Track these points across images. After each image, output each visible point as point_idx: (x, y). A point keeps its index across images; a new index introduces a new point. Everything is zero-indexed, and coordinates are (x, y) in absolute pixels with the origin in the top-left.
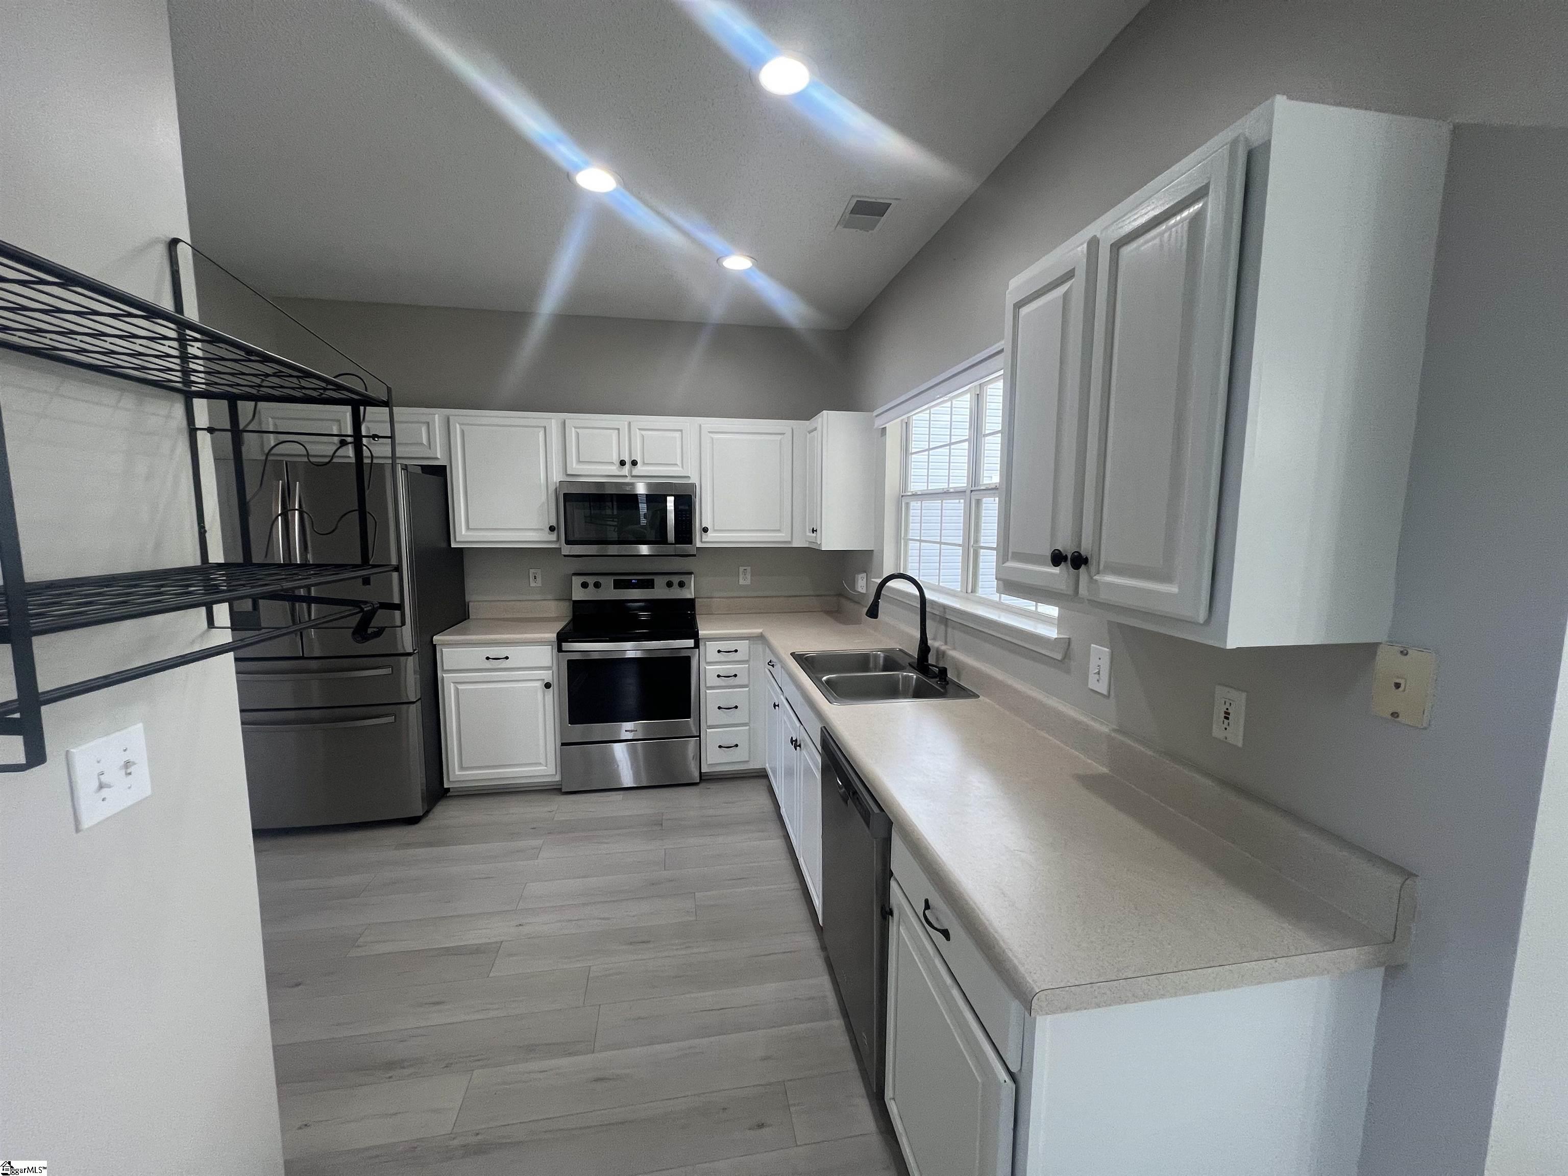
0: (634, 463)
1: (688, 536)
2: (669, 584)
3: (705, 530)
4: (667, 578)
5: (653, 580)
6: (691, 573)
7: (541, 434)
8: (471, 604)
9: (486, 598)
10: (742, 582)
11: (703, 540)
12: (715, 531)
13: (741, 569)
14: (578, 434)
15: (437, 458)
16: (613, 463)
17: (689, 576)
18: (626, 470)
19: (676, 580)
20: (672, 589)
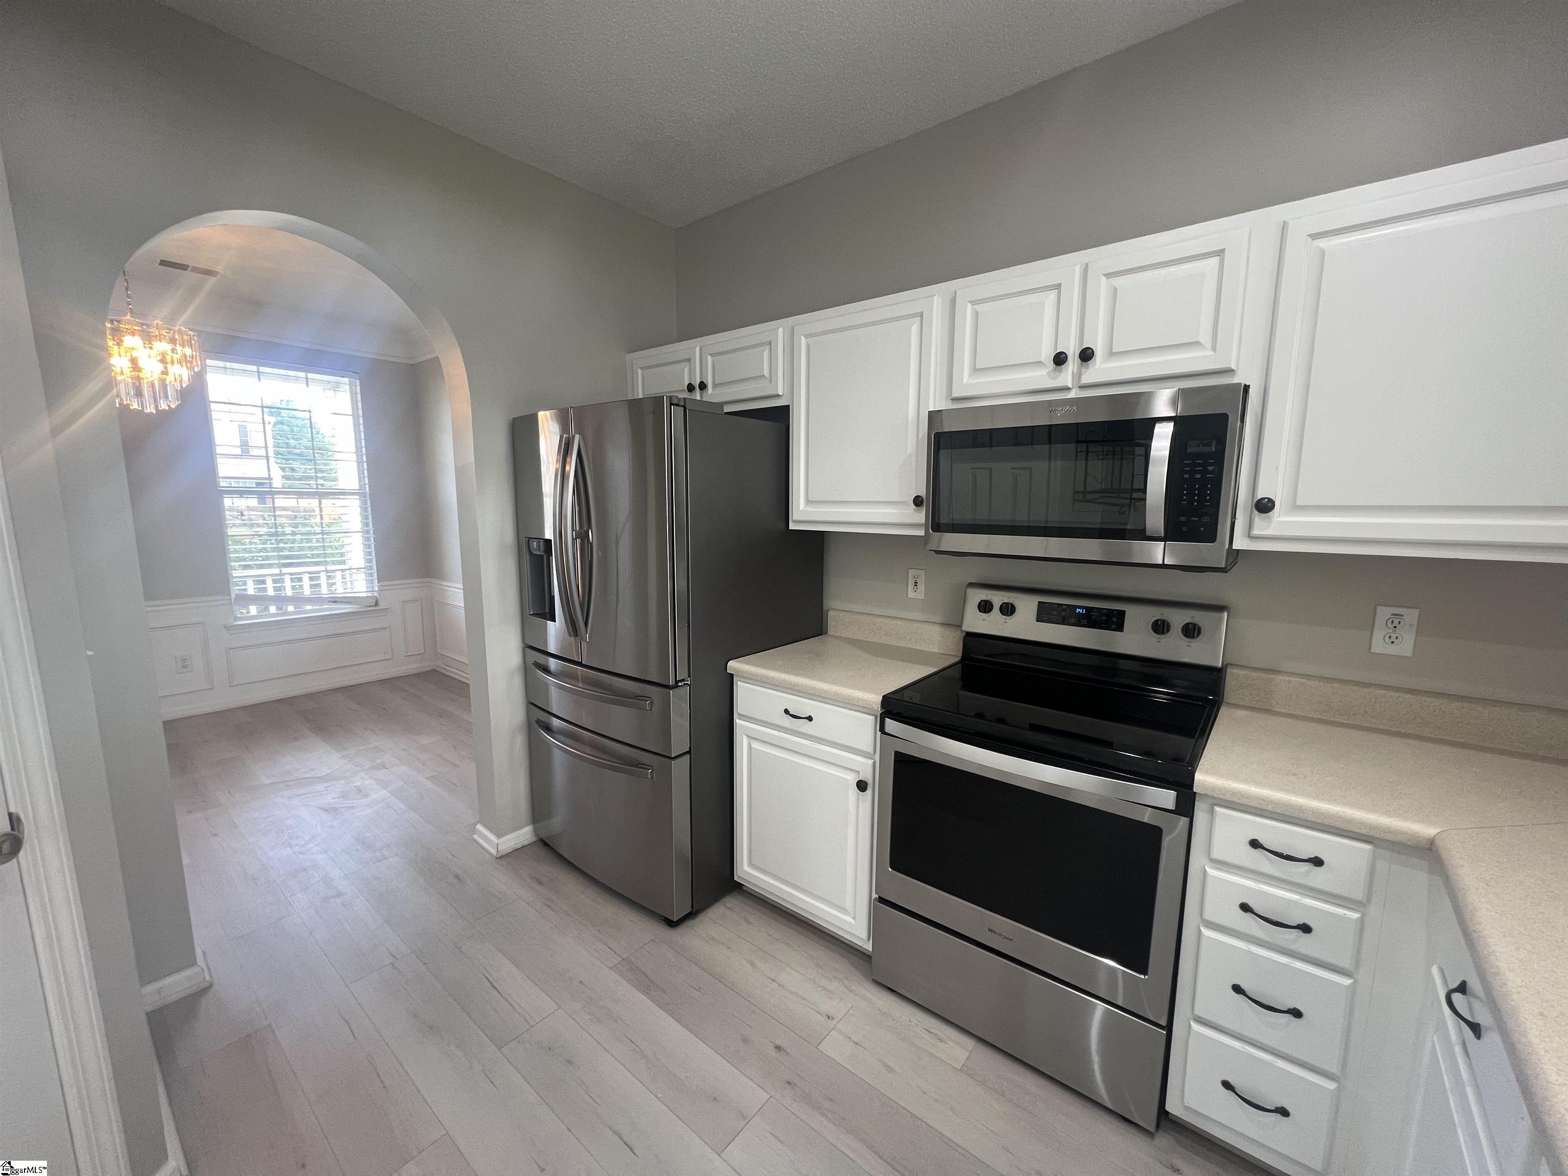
0: (1086, 355)
1: (1206, 519)
2: (1160, 627)
3: (1264, 506)
4: (1156, 613)
5: (1122, 614)
6: (1220, 608)
7: (915, 329)
8: (831, 613)
9: (849, 607)
10: (1379, 645)
11: (1255, 532)
12: (1296, 508)
13: (1384, 613)
14: (976, 314)
15: (778, 396)
16: (1040, 362)
17: (1215, 615)
18: (1066, 376)
19: (1178, 618)
20: (1165, 639)
